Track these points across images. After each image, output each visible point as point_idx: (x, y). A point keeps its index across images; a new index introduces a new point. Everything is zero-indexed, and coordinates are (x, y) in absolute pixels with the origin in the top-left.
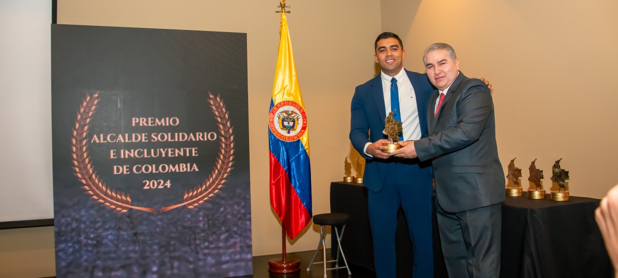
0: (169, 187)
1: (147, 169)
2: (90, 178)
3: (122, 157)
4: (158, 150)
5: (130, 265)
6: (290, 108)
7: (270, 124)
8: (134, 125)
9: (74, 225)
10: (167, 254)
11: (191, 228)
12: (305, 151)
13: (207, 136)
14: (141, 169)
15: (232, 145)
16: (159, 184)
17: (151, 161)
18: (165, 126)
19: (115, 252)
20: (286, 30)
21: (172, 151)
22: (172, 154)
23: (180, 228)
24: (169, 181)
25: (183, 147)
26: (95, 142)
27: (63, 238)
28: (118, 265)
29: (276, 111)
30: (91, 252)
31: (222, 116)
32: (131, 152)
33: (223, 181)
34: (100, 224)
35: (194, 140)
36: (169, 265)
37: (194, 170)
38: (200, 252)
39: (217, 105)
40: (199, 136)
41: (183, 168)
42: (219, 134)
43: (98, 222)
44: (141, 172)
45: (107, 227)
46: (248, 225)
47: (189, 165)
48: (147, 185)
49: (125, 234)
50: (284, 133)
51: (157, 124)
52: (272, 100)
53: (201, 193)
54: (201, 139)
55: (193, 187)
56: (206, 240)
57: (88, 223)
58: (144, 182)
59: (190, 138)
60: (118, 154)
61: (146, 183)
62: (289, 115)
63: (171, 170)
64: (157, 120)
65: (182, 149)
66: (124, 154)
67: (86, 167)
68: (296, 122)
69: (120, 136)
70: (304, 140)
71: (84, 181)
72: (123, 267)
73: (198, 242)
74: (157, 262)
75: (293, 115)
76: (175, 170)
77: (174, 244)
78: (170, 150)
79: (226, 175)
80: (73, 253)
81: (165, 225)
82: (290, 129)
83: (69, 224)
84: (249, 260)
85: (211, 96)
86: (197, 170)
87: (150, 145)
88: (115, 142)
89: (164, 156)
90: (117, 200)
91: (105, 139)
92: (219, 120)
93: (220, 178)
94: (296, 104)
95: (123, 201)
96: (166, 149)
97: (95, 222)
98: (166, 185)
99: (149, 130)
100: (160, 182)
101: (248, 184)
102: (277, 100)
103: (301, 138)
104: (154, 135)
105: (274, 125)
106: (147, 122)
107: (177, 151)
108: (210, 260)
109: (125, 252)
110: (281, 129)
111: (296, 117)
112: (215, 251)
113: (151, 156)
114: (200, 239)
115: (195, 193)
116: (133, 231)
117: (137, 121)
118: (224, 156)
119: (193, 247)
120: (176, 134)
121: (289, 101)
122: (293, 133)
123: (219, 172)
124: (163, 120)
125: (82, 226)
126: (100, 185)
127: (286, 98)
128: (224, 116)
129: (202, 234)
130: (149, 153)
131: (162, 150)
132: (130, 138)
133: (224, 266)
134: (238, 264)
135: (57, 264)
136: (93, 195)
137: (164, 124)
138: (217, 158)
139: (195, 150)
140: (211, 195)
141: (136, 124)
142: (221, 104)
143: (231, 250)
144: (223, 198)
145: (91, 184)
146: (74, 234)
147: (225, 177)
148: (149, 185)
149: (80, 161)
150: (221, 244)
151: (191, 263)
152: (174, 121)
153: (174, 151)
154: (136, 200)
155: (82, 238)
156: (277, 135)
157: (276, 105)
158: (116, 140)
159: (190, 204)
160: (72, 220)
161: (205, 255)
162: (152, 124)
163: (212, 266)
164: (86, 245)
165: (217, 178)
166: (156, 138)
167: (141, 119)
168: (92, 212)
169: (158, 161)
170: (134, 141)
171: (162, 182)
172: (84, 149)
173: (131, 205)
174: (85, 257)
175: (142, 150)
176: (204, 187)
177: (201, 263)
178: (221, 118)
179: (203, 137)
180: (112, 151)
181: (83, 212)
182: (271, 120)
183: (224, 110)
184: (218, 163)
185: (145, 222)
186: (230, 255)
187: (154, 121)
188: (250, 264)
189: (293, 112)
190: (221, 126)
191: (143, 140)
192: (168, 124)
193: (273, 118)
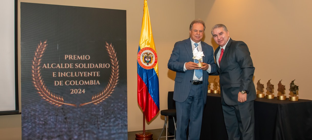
0: (84, 93)
1: (72, 83)
2: (42, 87)
3: (59, 76)
4: (79, 72)
5: (62, 135)
6: (149, 51)
7: (138, 60)
8: (66, 59)
9: (33, 113)
10: (82, 129)
11: (95, 115)
12: (156, 74)
13: (105, 66)
14: (69, 83)
15: (118, 71)
16: (79, 91)
17: (75, 79)
18: (83, 60)
19: (54, 128)
20: (146, 9)
21: (86, 73)
22: (86, 75)
23: (89, 115)
24: (84, 90)
25: (92, 71)
26: (44, 68)
27: (26, 120)
28: (56, 135)
29: (141, 53)
30: (42, 128)
31: (113, 55)
32: (64, 74)
33: (113, 90)
34: (47, 112)
35: (98, 67)
36: (83, 135)
37: (98, 84)
38: (100, 128)
39: (110, 49)
40: (101, 66)
41: (92, 82)
42: (111, 65)
43: (45, 112)
44: (69, 84)
45: (50, 114)
46: (126, 114)
47: (95, 81)
48: (73, 91)
49: (60, 118)
50: (145, 64)
51: (78, 58)
52: (139, 47)
53: (101, 96)
54: (102, 67)
55: (97, 93)
56: (104, 122)
57: (40, 112)
58: (71, 90)
59: (95, 67)
60: (57, 74)
61: (72, 90)
62: (148, 55)
63: (86, 84)
64: (78, 57)
65: (91, 73)
66: (61, 74)
67: (39, 81)
68: (152, 59)
69: (58, 65)
70: (156, 68)
71: (38, 89)
72: (59, 136)
73: (99, 123)
74: (77, 133)
75: (150, 55)
76: (88, 84)
77: (86, 124)
78: (85, 73)
79: (114, 87)
80: (31, 129)
81: (82, 114)
82: (148, 62)
83: (30, 112)
84: (126, 133)
85: (107, 44)
86: (99, 84)
87: (74, 70)
88: (56, 68)
89: (82, 76)
90: (56, 100)
91: (50, 66)
92: (111, 57)
93: (111, 88)
94: (152, 49)
95: (59, 100)
96: (83, 72)
97: (44, 112)
98: (82, 92)
99: (74, 62)
100: (80, 90)
101: (126, 92)
102: (142, 47)
103: (154, 68)
104: (77, 64)
105: (140, 60)
106: (73, 58)
107: (89, 73)
108: (106, 133)
109: (60, 128)
110: (144, 62)
111: (152, 56)
112: (108, 128)
113: (75, 76)
114: (100, 121)
115: (98, 96)
116: (65, 117)
117: (68, 57)
118: (114, 77)
119: (96, 125)
120: (88, 64)
121: (148, 48)
122: (150, 65)
123: (111, 85)
124: (81, 57)
125: (37, 114)
126: (47, 91)
127: (147, 46)
128: (114, 55)
129: (101, 119)
130: (74, 74)
131: (80, 73)
132: (64, 66)
133: (113, 136)
134: (120, 135)
135: (23, 135)
136: (43, 97)
137: (82, 59)
138: (110, 78)
139: (98, 73)
140: (107, 97)
141: (67, 58)
142: (113, 49)
143: (117, 127)
144: (112, 99)
145: (42, 90)
146: (32, 118)
147: (114, 88)
148: (74, 92)
149: (37, 78)
150: (111, 124)
151: (95, 134)
152: (88, 57)
153: (87, 73)
154: (66, 100)
155: (37, 120)
156: (142, 66)
157: (142, 50)
158: (56, 67)
159: (95, 102)
160: (31, 111)
161: (103, 130)
162: (75, 58)
163: (106, 136)
164: (39, 124)
165: (109, 88)
166: (78, 66)
167: (70, 56)
168: (43, 106)
169: (79, 79)
170: (66, 67)
171: (81, 90)
172: (39, 71)
173: (64, 103)
174: (38, 131)
175: (70, 73)
176: (103, 93)
177: (100, 134)
178: (112, 56)
179: (103, 66)
180: (54, 73)
181: (37, 106)
182: (139, 57)
183: (114, 52)
184: (110, 80)
185: (71, 112)
186: (116, 130)
187: (77, 57)
188: (126, 135)
189: (150, 54)
190: (112, 60)
191: (71, 67)
192: (84, 59)
193: (140, 57)
